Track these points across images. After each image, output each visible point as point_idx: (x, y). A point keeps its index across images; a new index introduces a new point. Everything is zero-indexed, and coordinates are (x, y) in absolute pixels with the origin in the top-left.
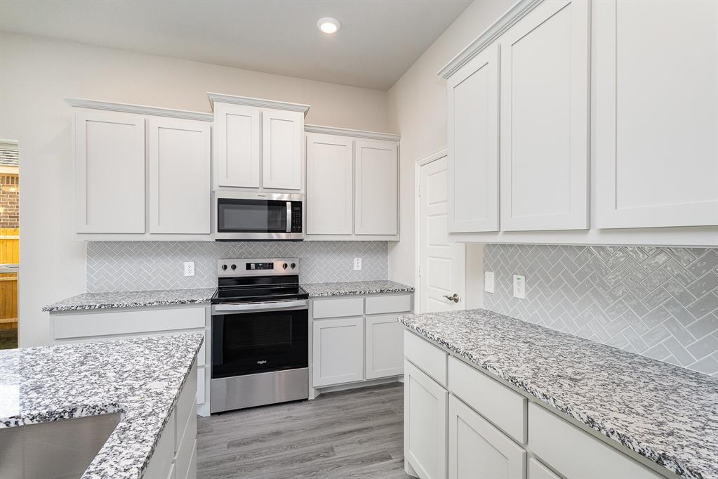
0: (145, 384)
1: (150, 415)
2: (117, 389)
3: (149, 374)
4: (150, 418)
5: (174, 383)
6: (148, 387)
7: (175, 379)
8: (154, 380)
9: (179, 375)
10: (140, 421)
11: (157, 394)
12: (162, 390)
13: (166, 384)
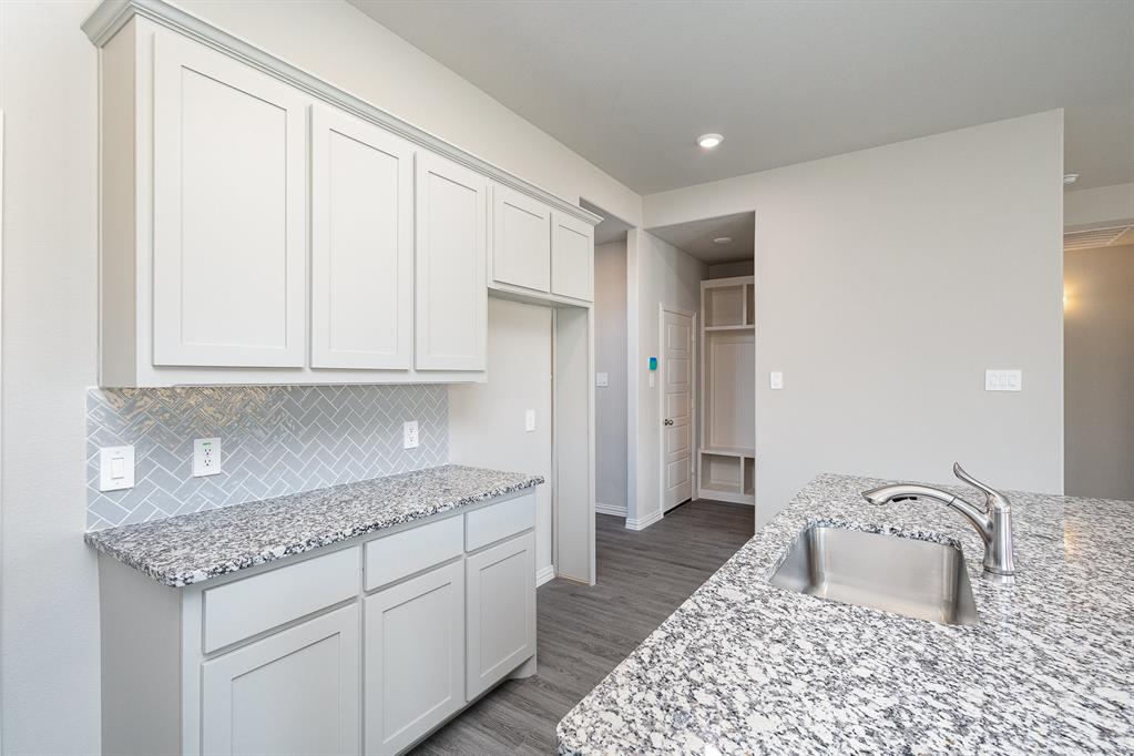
0: (748, 602)
1: (743, 565)
2: (785, 608)
3: (741, 619)
4: (744, 562)
5: (712, 588)
6: (744, 596)
7: (706, 594)
8: (734, 604)
9: (699, 599)
10: (752, 563)
11: (733, 582)
12: (727, 585)
13: (721, 591)
